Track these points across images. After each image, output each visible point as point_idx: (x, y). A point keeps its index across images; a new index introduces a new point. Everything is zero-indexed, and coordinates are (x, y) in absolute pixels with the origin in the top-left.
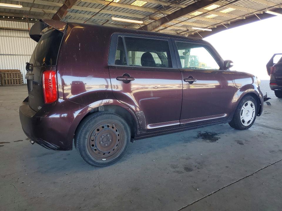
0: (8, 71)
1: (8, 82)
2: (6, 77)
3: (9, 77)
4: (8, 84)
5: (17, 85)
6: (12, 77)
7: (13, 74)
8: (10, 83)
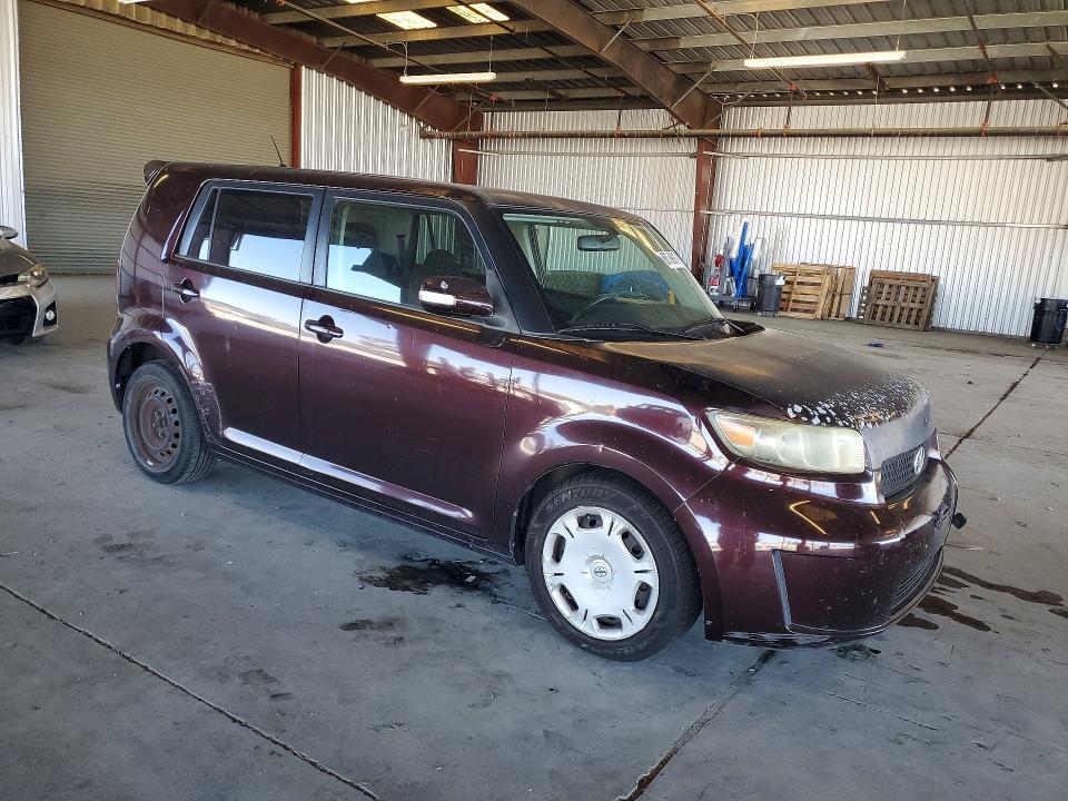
0: (896, 276)
1: (884, 313)
2: (884, 295)
3: (893, 296)
4: (882, 319)
5: (907, 327)
6: (901, 298)
7: (908, 288)
8: (887, 317)
